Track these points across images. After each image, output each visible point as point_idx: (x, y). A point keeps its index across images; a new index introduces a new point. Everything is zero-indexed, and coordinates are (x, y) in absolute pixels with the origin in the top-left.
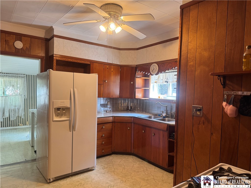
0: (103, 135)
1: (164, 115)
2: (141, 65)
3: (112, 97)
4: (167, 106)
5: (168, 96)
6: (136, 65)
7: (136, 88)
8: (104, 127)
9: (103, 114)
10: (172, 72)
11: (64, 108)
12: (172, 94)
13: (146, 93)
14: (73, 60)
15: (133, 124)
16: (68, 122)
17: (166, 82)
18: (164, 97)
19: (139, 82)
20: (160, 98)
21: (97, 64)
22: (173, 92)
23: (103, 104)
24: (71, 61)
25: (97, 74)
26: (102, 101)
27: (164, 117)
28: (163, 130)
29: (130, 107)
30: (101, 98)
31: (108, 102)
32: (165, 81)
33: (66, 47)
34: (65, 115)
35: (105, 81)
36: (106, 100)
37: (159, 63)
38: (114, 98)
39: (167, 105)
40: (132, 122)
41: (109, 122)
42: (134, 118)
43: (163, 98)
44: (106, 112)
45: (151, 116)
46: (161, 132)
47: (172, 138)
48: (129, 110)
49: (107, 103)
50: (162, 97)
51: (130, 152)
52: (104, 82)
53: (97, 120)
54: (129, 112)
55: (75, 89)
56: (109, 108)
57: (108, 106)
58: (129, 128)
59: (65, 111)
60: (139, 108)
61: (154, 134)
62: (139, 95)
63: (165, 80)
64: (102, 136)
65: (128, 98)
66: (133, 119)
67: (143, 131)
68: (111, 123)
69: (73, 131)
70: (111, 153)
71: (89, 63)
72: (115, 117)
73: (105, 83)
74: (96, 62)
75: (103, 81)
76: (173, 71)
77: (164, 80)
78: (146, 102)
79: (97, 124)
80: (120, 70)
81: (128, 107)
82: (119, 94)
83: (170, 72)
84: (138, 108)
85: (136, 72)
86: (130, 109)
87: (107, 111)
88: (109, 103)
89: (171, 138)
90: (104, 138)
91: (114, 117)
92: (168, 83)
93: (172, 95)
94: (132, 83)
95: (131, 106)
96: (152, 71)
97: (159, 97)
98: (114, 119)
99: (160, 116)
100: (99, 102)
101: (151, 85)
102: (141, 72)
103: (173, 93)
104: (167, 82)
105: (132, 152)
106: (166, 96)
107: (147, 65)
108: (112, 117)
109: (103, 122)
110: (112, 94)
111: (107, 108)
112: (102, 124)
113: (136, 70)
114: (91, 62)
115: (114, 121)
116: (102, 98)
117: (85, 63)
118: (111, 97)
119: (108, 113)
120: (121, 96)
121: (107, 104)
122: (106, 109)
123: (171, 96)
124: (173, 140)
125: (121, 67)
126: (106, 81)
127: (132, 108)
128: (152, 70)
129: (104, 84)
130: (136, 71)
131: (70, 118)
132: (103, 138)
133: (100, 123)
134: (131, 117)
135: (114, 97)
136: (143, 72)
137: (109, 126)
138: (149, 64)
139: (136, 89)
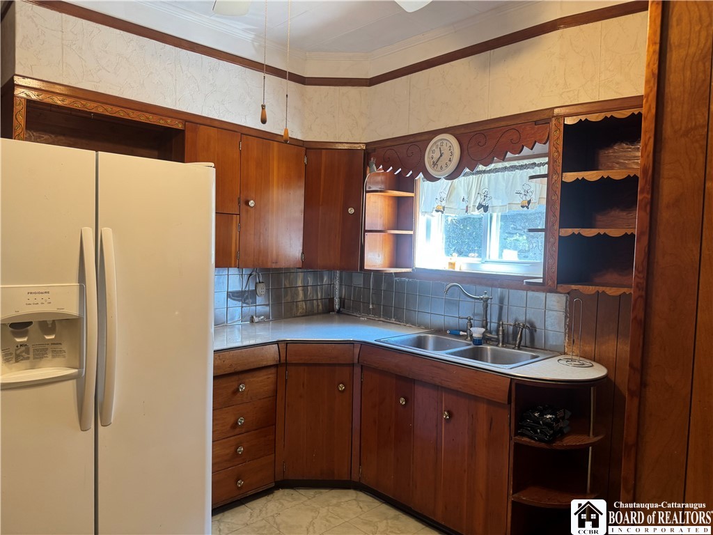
0: (241, 421)
1: (477, 332)
2: (388, 144)
3: (274, 266)
4: (488, 299)
5: (487, 259)
6: (367, 144)
7: (366, 231)
8: (242, 388)
9: (239, 330)
10: (505, 169)
11: (49, 319)
12: (501, 252)
13: (401, 248)
14: (109, 108)
15: (357, 370)
16: (72, 384)
17: (480, 206)
18: (470, 265)
19: (376, 207)
20: (457, 269)
21: (212, 131)
22: (506, 248)
23: (237, 292)
24: (100, 110)
25: (213, 164)
26: (234, 279)
27: (478, 342)
28: (491, 403)
29: (337, 300)
30: (230, 269)
31: (256, 283)
32: (477, 205)
33: (74, 47)
34: (56, 353)
35: (247, 203)
36: (251, 275)
37: (463, 131)
38: (281, 269)
39: (486, 296)
40: (356, 361)
41: (265, 363)
42: (364, 345)
43: (465, 269)
44: (252, 321)
45: (425, 337)
46: (482, 408)
47: (527, 433)
48: (333, 311)
49: (252, 288)
50: (463, 264)
51: (346, 478)
52: (243, 206)
53: (215, 359)
54: (337, 317)
55: (107, 233)
56: (261, 306)
57: (259, 300)
58: (342, 387)
59: (53, 337)
60: (373, 304)
61: (450, 414)
62: (376, 257)
63: (478, 201)
64: (235, 425)
65: (331, 269)
66: (357, 351)
67: (402, 401)
68: (273, 370)
69: (100, 428)
70: (273, 485)
71: (180, 126)
72: (287, 343)
73: (247, 211)
74: (208, 122)
75: (239, 203)
76: (512, 167)
77: (475, 202)
78: (402, 283)
79: (215, 378)
80: (305, 162)
81: (332, 300)
82: (303, 253)
83: (496, 170)
84: (369, 304)
85: (368, 172)
86: (337, 307)
87: (252, 317)
88: (262, 289)
89: (523, 435)
90: (243, 430)
91: (282, 346)
92: (488, 213)
93: (501, 255)
94: (351, 211)
95: (340, 298)
96: (435, 164)
97: (452, 265)
98: (283, 352)
99: (459, 336)
100: (223, 283)
101: (421, 220)
102: (385, 169)
103: (506, 251)
104: (486, 209)
105: (355, 478)
106: (480, 259)
107: (412, 140)
108: (277, 343)
109: (239, 369)
110: (274, 252)
111: (254, 308)
112: (236, 377)
113: (366, 163)
114: (186, 121)
115: (283, 358)
116: (236, 269)
117: (162, 123)
118: (270, 265)
119: (258, 327)
120: (308, 263)
121: (254, 294)
122: (249, 309)
123: (497, 259)
124: (533, 441)
125: (309, 148)
126: (252, 203)
127: (344, 301)
128: (435, 160)
129: (243, 214)
130: (368, 165)
131: (80, 367)
132: (237, 431)
133: (228, 371)
134: (352, 343)
135: (283, 264)
136: (394, 170)
137: (263, 382)
138: (419, 138)
139: (368, 236)
